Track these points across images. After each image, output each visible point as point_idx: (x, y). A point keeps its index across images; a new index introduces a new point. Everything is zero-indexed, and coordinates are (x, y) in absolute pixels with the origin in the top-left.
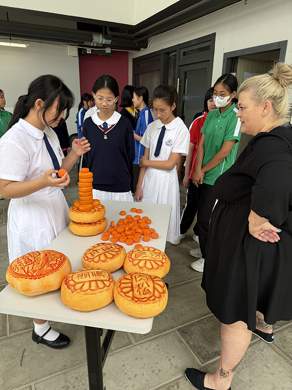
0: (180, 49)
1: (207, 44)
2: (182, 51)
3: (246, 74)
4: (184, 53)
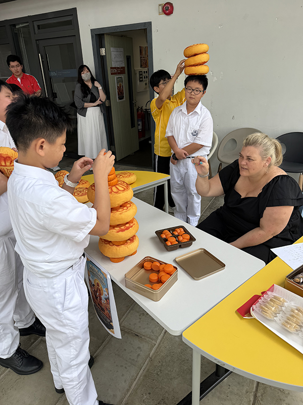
0: (33, 21)
1: (69, 19)
2: (36, 24)
3: (112, 49)
4: (38, 26)
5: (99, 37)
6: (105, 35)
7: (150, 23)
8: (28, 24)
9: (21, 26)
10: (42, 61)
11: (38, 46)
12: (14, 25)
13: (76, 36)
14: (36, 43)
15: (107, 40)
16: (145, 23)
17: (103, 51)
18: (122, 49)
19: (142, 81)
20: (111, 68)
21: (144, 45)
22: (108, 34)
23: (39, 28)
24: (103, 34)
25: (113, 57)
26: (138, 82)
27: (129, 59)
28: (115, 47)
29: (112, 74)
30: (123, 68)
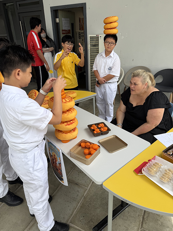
0: (16, 2)
1: (37, 0)
3: (63, 19)
4: (19, 4)
5: (55, 11)
6: (59, 11)
7: (85, 4)
8: (13, 3)
9: (9, 4)
10: (22, 26)
11: (19, 16)
12: (5, 4)
13: (42, 11)
14: (18, 15)
15: (60, 14)
16: (82, 3)
17: (57, 20)
18: (69, 19)
19: (80, 38)
20: (62, 30)
21: (82, 17)
22: (60, 10)
23: (20, 6)
24: (58, 10)
25: (63, 23)
26: (78, 39)
27: (73, 25)
28: (64, 18)
29: (63, 34)
30: (69, 30)
